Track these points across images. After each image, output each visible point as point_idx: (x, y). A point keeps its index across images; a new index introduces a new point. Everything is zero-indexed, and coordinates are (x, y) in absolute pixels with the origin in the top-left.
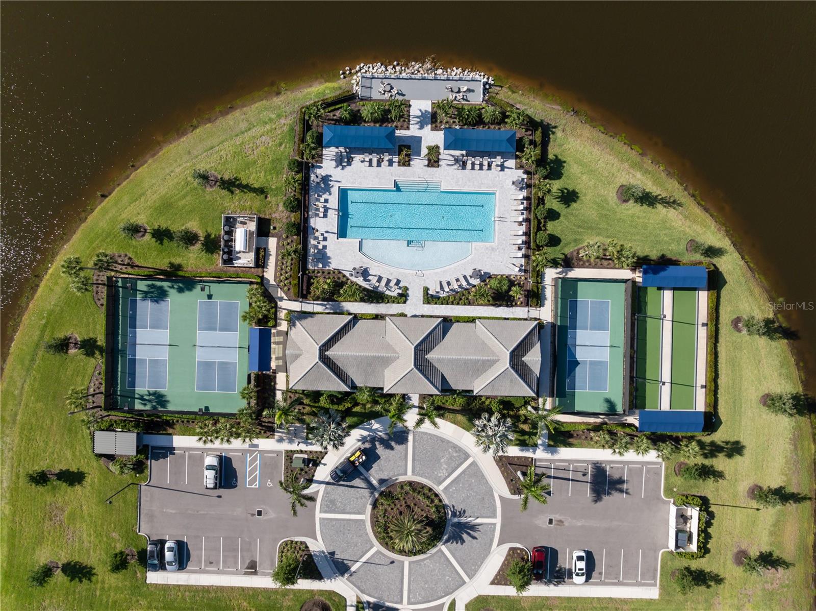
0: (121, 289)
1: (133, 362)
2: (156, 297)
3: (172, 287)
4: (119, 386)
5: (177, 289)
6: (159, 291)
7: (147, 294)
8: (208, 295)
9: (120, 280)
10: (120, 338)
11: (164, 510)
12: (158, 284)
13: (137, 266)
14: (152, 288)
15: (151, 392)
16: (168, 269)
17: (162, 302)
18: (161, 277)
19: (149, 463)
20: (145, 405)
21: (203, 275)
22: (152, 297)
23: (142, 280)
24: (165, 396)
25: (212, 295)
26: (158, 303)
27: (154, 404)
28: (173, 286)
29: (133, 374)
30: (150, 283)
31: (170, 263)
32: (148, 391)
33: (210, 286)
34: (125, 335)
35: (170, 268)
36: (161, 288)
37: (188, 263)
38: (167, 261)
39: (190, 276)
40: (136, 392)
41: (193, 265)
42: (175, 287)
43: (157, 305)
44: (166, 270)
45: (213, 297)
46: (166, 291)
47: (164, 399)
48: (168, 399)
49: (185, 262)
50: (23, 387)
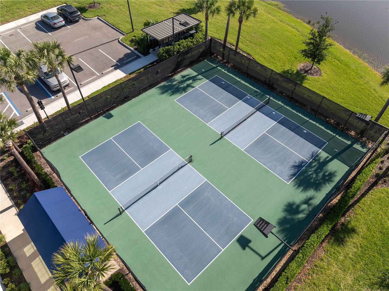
0: (349, 143)
1: (240, 96)
2: (306, 171)
3: (307, 201)
4: (226, 72)
5: (298, 206)
6: (312, 180)
7: (319, 163)
8: (250, 241)
9: (365, 150)
10: (280, 103)
11: (87, 37)
12: (328, 188)
13: (375, 184)
14: (324, 176)
15: (189, 88)
16: (343, 220)
17: (292, 172)
18: (335, 201)
19: (131, 48)
20: (183, 77)
21: (293, 265)
22: (310, 165)
23: (348, 173)
24: (171, 95)
25: (244, 248)
26: (295, 167)
27: (175, 83)
28: (309, 205)
29: (226, 88)
30: (337, 179)
31: (353, 230)
32: (193, 87)
33: (263, 258)
34: (279, 108)
35: (343, 224)
36: (317, 186)
37: (336, 260)
38: (362, 229)
39: (308, 242)
40: (205, 79)
41: (325, 265)
42: (304, 206)
43: (292, 163)
44: (343, 215)
45: (238, 246)
46: (306, 189)
47: (169, 91)
48: (165, 95)
49: (341, 258)
50: (294, 28)
